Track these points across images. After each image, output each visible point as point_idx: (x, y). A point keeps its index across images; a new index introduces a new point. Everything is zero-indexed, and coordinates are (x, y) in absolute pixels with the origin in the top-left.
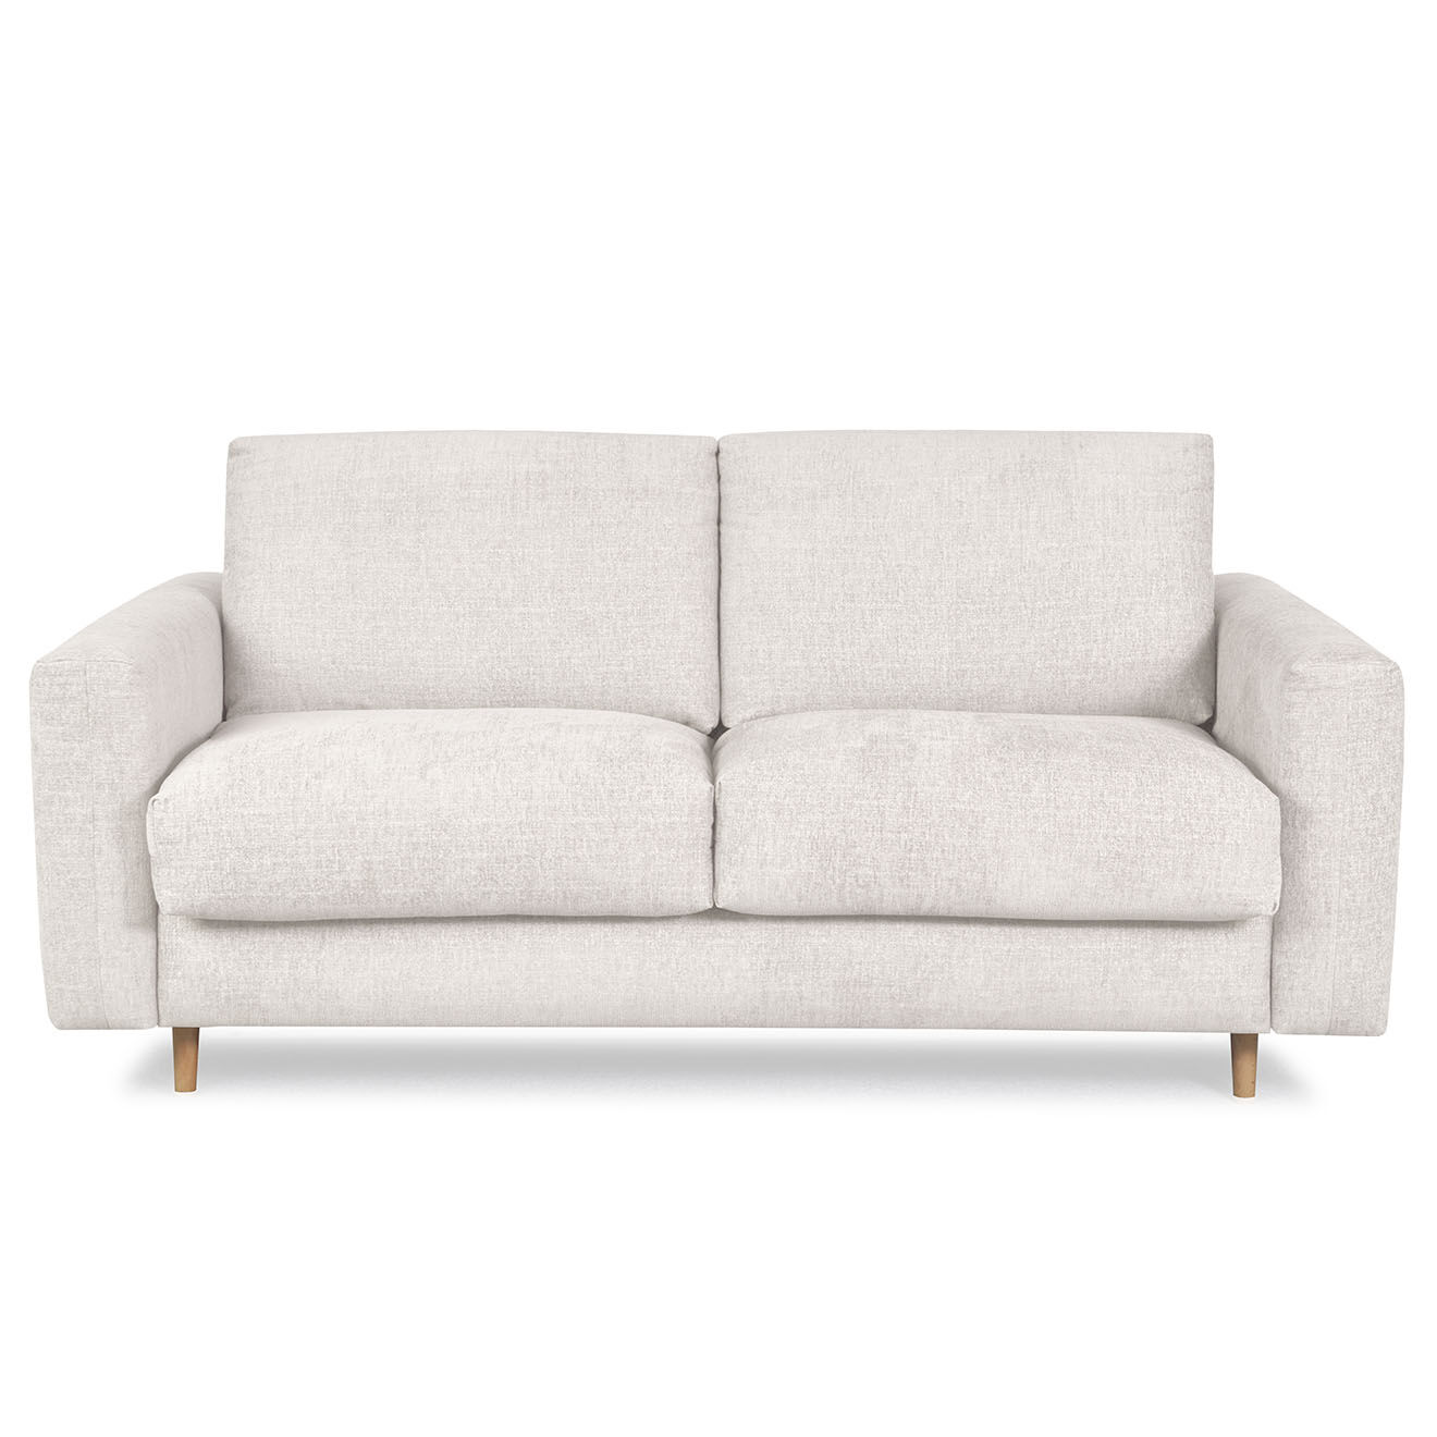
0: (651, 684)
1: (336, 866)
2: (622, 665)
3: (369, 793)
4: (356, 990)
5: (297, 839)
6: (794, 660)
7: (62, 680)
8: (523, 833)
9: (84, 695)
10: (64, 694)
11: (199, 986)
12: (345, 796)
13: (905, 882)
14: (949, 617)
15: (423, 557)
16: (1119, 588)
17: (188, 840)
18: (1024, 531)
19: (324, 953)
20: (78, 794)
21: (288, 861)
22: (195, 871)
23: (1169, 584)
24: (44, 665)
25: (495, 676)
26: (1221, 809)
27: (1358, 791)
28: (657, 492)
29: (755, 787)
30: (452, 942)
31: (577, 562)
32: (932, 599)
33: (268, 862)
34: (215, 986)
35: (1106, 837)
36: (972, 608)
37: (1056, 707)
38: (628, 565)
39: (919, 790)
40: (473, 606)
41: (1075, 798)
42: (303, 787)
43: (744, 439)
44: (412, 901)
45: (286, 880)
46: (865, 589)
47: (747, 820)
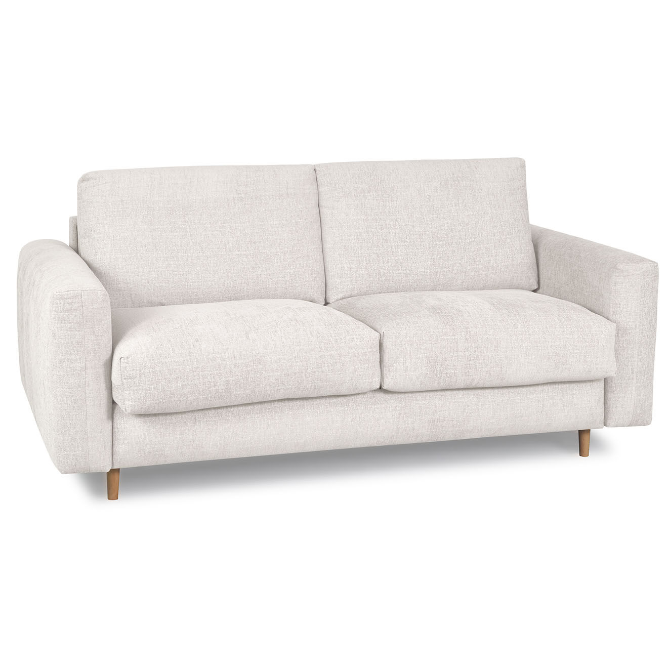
0: (297, 285)
1: (212, 384)
2: (285, 277)
3: (224, 347)
4: (211, 443)
5: (193, 372)
6: (362, 271)
7: (70, 301)
8: (297, 362)
9: (81, 308)
10: (71, 308)
11: (135, 447)
12: (213, 350)
13: (467, 374)
14: (430, 248)
15: (188, 230)
16: (500, 232)
17: (140, 377)
18: (458, 207)
19: (196, 426)
20: (78, 357)
21: (190, 383)
22: (144, 391)
23: (519, 228)
24: (60, 294)
25: (226, 286)
26: (595, 331)
27: (645, 319)
28: (293, 194)
29: (399, 333)
30: (256, 416)
31: (261, 229)
32: (422, 240)
33: (179, 384)
34: (143, 447)
35: (551, 346)
36: (439, 243)
37: (474, 287)
38: (284, 229)
39: (470, 330)
40: (214, 252)
41: (536, 330)
42: (192, 346)
43: (327, 166)
44: (247, 396)
45: (189, 392)
46: (392, 236)
47: (398, 349)
